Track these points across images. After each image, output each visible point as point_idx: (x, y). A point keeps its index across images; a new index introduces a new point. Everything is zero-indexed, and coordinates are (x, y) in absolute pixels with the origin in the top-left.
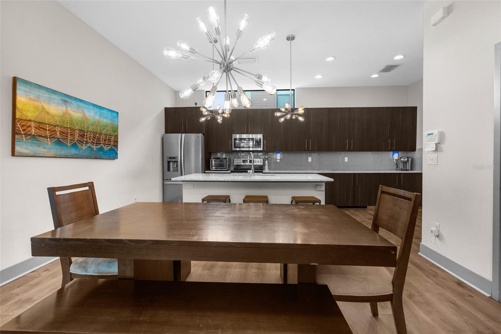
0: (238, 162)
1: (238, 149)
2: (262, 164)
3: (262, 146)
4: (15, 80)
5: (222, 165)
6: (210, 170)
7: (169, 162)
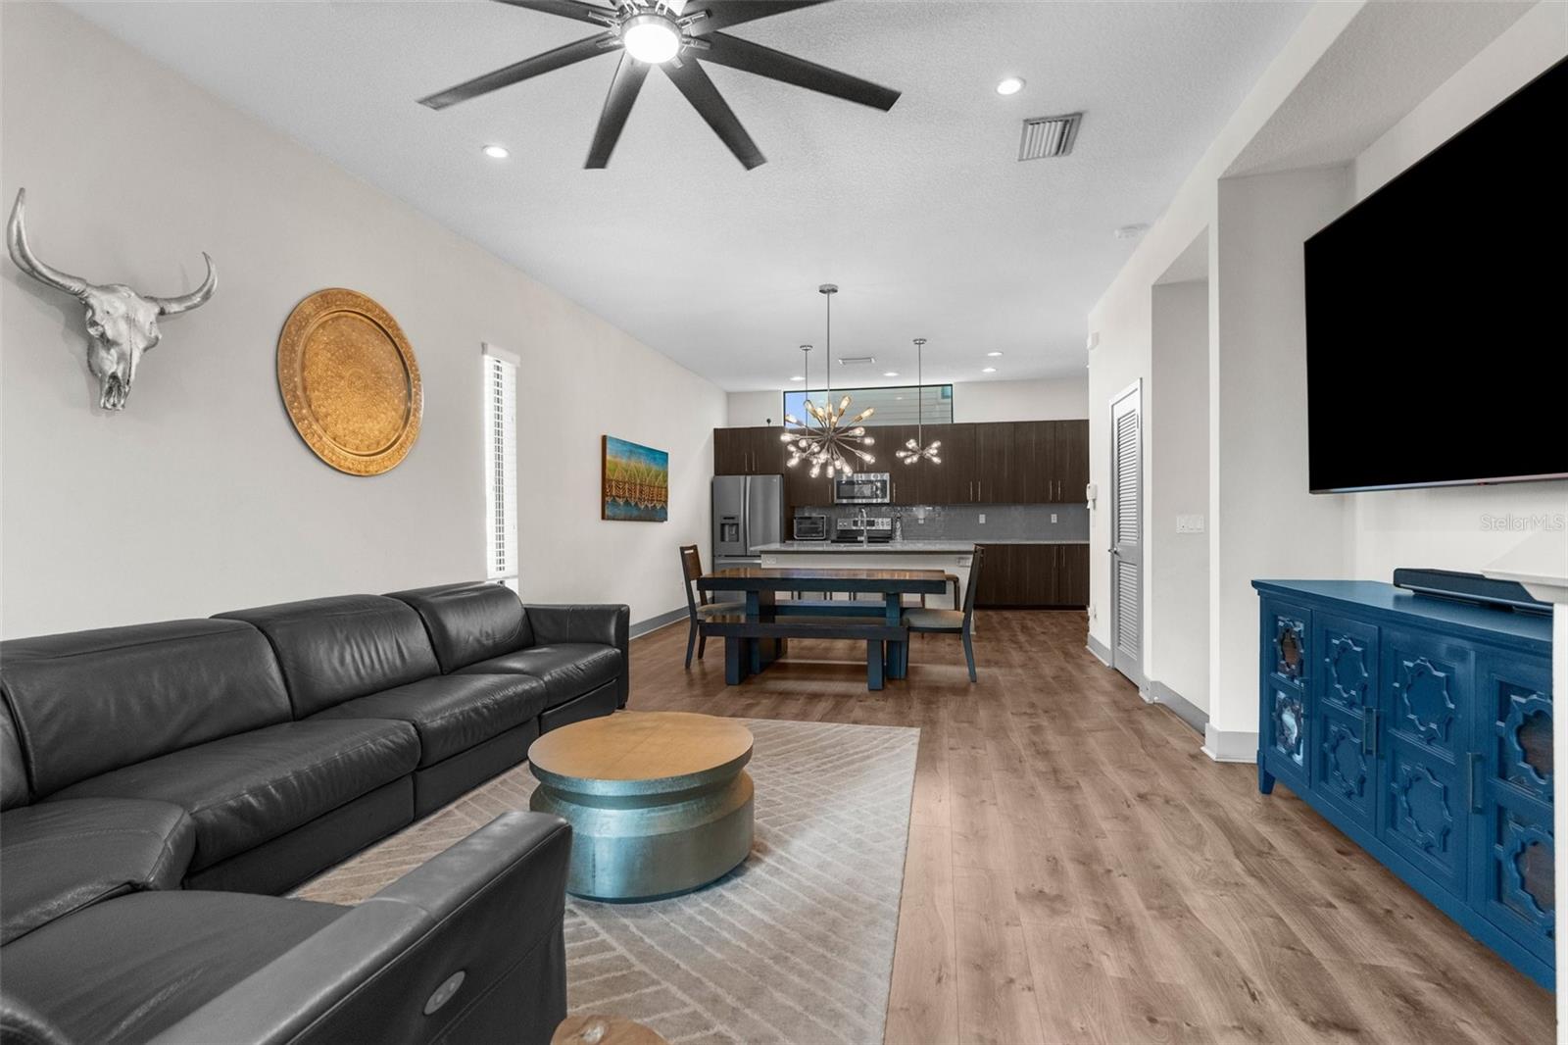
0: (843, 524)
1: (845, 501)
2: (889, 528)
3: (888, 494)
4: (604, 439)
5: (815, 531)
6: (794, 539)
7: (723, 526)
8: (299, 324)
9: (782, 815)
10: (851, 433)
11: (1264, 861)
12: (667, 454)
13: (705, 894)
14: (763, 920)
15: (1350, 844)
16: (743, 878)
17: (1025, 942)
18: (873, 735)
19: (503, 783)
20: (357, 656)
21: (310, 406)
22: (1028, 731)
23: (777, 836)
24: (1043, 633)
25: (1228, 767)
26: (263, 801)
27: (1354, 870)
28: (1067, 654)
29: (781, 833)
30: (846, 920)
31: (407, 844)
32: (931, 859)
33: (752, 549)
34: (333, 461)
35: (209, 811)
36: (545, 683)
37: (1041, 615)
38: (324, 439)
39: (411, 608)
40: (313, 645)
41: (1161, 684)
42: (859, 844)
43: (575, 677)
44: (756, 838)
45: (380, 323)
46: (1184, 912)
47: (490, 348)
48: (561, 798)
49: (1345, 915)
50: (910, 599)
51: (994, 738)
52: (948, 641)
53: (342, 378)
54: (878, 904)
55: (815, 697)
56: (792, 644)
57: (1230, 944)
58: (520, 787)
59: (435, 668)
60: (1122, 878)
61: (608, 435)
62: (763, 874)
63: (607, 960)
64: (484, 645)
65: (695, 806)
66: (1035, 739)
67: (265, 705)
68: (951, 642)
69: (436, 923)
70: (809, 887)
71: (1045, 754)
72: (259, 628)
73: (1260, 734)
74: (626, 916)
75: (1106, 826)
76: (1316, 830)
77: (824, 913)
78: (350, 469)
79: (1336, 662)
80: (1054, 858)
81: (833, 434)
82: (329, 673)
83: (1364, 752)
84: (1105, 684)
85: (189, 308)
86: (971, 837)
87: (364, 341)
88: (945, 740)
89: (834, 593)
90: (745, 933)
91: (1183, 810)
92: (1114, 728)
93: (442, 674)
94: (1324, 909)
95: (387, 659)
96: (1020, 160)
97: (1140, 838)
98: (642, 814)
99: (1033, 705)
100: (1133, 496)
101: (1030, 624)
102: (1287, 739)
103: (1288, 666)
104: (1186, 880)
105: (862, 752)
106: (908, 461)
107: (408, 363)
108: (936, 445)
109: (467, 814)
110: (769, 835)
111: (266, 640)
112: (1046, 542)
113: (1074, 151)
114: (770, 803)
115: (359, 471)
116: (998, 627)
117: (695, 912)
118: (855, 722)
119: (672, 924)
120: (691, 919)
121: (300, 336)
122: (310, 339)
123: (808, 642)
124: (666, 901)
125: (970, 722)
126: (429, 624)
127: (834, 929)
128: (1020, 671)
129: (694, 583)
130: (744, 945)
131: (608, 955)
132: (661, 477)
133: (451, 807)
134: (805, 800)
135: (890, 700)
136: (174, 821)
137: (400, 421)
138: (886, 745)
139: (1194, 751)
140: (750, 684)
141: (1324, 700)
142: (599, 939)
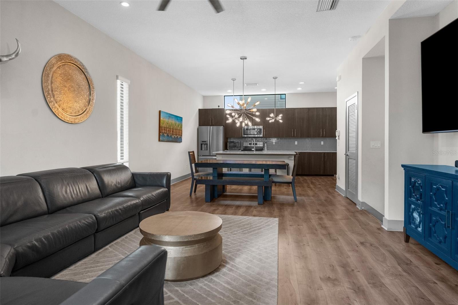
0: (246, 144)
1: (246, 136)
2: (262, 146)
3: (262, 134)
4: (160, 112)
5: (235, 146)
6: (227, 150)
7: (202, 144)
8: (50, 66)
9: (231, 249)
10: (251, 111)
11: (409, 266)
12: (182, 118)
13: (206, 278)
14: (228, 288)
15: (440, 260)
16: (219, 272)
17: (325, 295)
18: (261, 220)
19: (126, 238)
20: (72, 190)
21: (54, 97)
22: (318, 219)
23: (230, 257)
24: (319, 184)
25: (392, 233)
26: (40, 244)
27: (442, 270)
28: (329, 192)
29: (231, 256)
30: (259, 288)
31: (92, 260)
32: (288, 265)
33: (213, 153)
34: (62, 118)
35: (20, 248)
36: (141, 201)
37: (318, 178)
38: (59, 110)
39: (91, 173)
40: (55, 186)
41: (365, 202)
42: (261, 260)
43: (151, 198)
44: (223, 258)
45: (80, 67)
46: (382, 285)
47: (119, 77)
48: (152, 243)
49: (441, 286)
50: (272, 171)
51: (305, 222)
52: (285, 187)
53: (66, 87)
54: (270, 282)
55: (238, 207)
56: (229, 187)
57: (400, 297)
58: (133, 239)
59: (100, 195)
60: (358, 272)
61: (162, 110)
62: (226, 271)
63: (172, 303)
64: (117, 187)
65: (202, 245)
66: (321, 222)
67: (38, 208)
68: (286, 187)
69: (124, 286)
70: (244, 276)
71: (325, 228)
72: (35, 180)
73: (404, 221)
74: (177, 287)
75: (350, 254)
76: (426, 256)
77: (251, 285)
78: (68, 121)
79: (435, 194)
80: (332, 265)
81: (245, 111)
82: (62, 197)
83: (446, 227)
84: (344, 202)
85: (10, 59)
86: (301, 258)
87: (74, 73)
88: (288, 222)
89: (243, 169)
90: (222, 292)
91: (377, 248)
92: (348, 219)
93: (102, 197)
94: (433, 284)
95: (82, 191)
96: (317, 11)
97: (363, 258)
98: (183, 248)
99: (318, 210)
100: (354, 134)
101: (314, 181)
102: (415, 222)
103: (416, 196)
104: (382, 274)
105: (258, 227)
106: (270, 121)
107: (90, 82)
108: (281, 115)
109: (113, 249)
110: (227, 257)
111: (38, 184)
112: (319, 152)
113: (337, 8)
114: (227, 245)
115: (72, 122)
116: (302, 182)
117: (203, 285)
118: (254, 216)
119: (194, 289)
120: (201, 287)
121: (51, 71)
122: (54, 72)
123: (234, 187)
124: (191, 281)
125: (296, 216)
126: (97, 179)
127: (254, 291)
128: (312, 198)
129: (193, 165)
130: (222, 297)
131: (171, 301)
132: (180, 126)
133: (107, 247)
134: (239, 244)
135: (266, 208)
136: (8, 251)
137: (87, 103)
138: (266, 224)
139: (379, 227)
140: (214, 202)
141: (430, 208)
142: (167, 295)
